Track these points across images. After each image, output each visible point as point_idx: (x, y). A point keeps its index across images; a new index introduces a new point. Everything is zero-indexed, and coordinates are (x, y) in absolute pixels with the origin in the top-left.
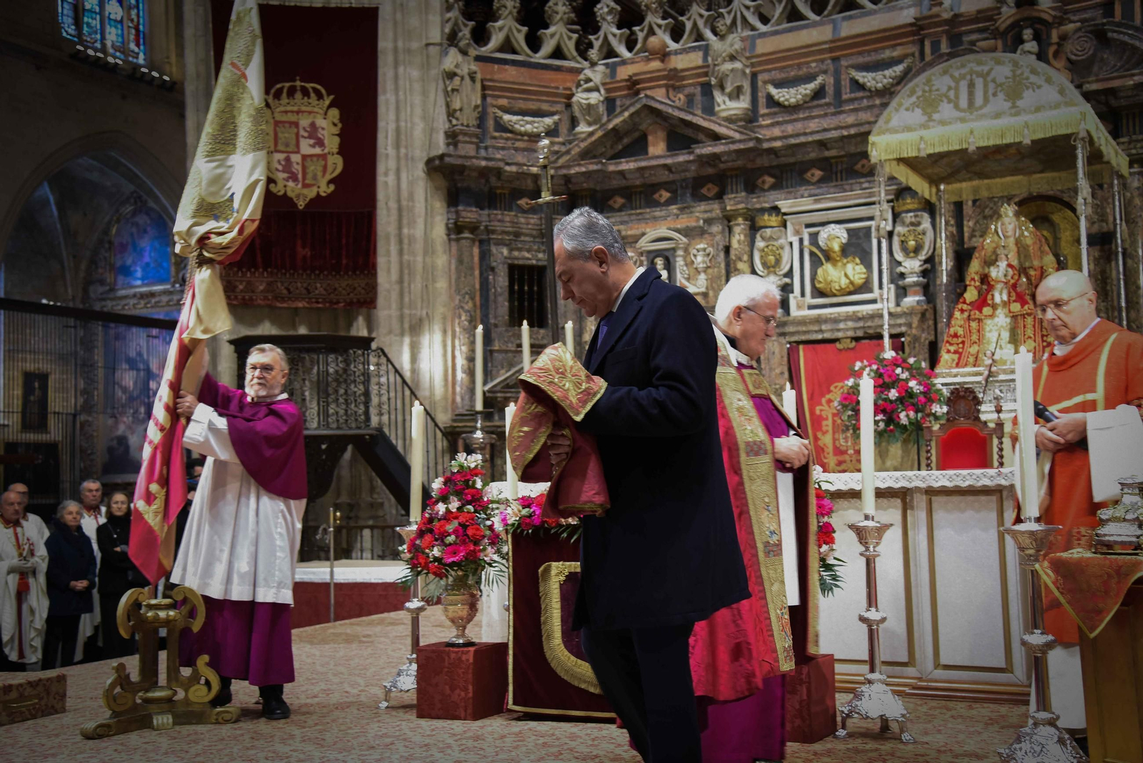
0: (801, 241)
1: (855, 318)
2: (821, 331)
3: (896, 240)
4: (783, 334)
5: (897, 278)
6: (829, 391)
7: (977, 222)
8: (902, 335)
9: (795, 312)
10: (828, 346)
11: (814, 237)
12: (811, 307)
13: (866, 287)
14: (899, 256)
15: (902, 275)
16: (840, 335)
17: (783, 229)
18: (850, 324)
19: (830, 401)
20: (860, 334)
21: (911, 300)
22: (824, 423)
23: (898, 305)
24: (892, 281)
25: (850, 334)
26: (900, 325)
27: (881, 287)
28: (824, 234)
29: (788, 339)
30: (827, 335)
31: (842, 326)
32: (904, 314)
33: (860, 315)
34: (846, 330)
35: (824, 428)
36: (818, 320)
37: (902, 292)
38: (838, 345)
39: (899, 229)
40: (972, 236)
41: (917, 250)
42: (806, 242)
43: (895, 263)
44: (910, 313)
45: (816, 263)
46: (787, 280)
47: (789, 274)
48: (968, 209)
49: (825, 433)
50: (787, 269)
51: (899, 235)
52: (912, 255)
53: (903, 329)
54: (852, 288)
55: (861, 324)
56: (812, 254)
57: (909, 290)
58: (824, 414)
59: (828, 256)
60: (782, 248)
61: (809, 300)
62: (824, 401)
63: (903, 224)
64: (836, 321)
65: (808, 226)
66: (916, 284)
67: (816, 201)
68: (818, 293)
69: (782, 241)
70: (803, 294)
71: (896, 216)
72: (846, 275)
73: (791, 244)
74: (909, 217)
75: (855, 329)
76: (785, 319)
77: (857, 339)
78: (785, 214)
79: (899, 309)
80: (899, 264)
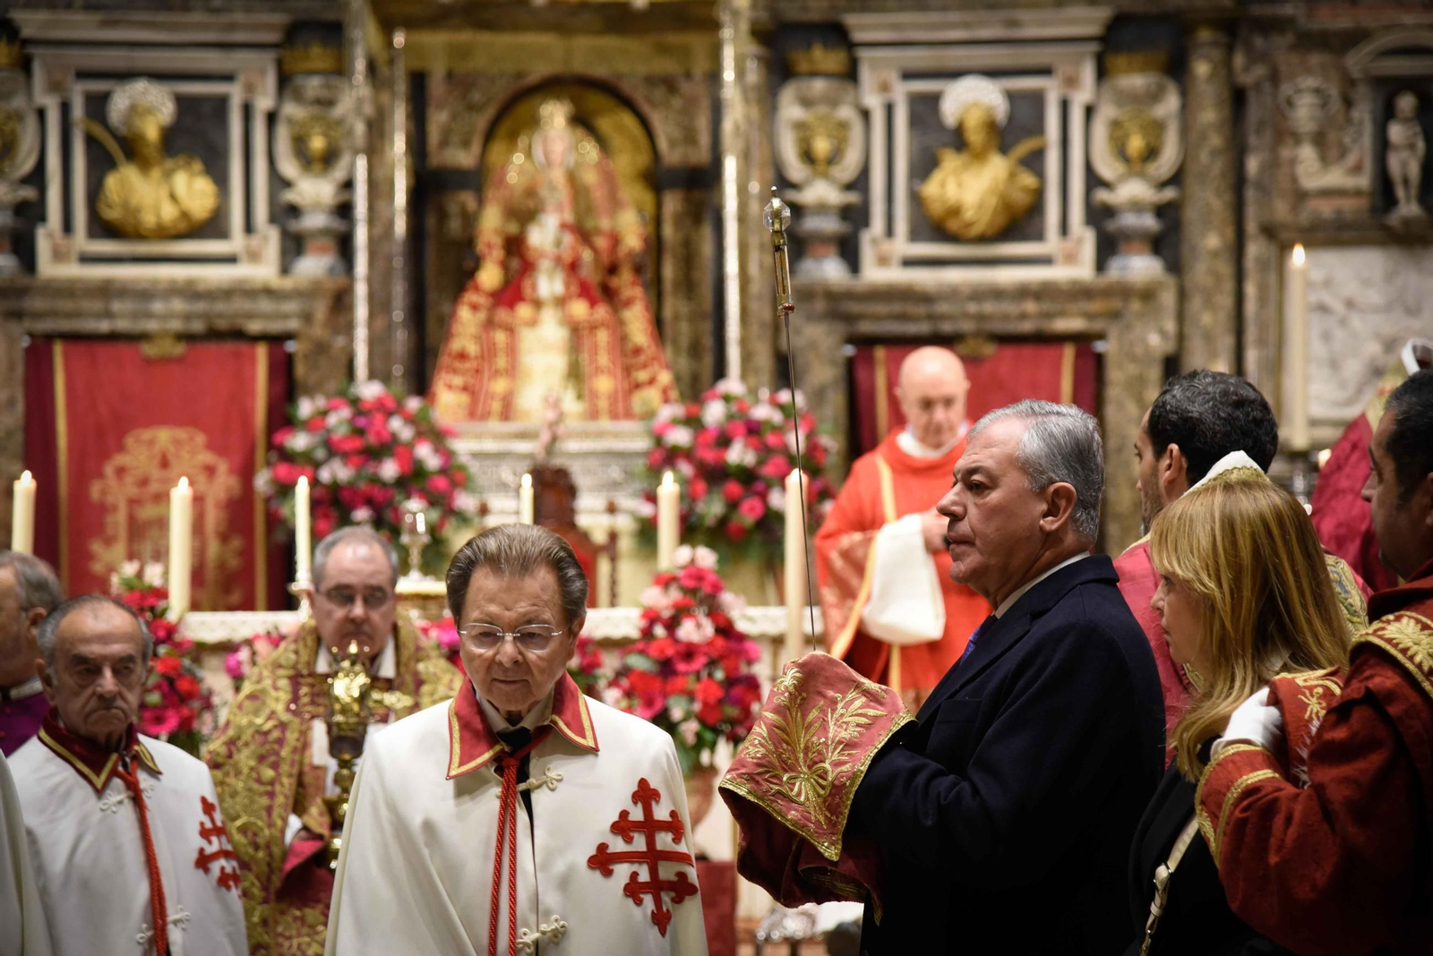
0: (65, 108)
1: (190, 291)
2: (108, 315)
3: (283, 135)
4: (17, 315)
5: (284, 213)
6: (121, 448)
7: (454, 117)
8: (290, 336)
9: (48, 268)
10: (123, 348)
11: (97, 105)
12: (86, 259)
13: (214, 226)
14: (289, 168)
15: (294, 211)
16: (152, 326)
17: (21, 77)
18: (178, 305)
19: (121, 471)
20: (198, 326)
21: (313, 266)
22: (109, 519)
23: (285, 270)
24: (273, 219)
25: (176, 325)
26: (286, 316)
27: (249, 228)
28: (121, 100)
29: (28, 324)
30: (122, 325)
31: (158, 306)
32: (297, 294)
33: (201, 287)
34: (168, 316)
35: (109, 531)
36: (106, 290)
37: (294, 245)
38: (148, 350)
39: (291, 109)
40: (444, 143)
41: (328, 159)
42: (78, 111)
43: (279, 182)
44: (308, 293)
45: (101, 163)
46: (28, 193)
47: (37, 177)
48: (437, 86)
49: (109, 541)
50: (27, 165)
51: (290, 121)
52: (317, 167)
53: (293, 325)
54: (182, 226)
55: (200, 306)
56: (91, 141)
57: (310, 244)
58: (110, 499)
59: (132, 149)
60: (18, 117)
61: (81, 240)
62: (109, 470)
63: (299, 97)
64: (145, 294)
65: (83, 75)
66: (324, 232)
67: (106, 24)
68: (102, 228)
69: (18, 102)
70: (67, 226)
71: (284, 82)
72: (173, 197)
73: (41, 114)
74: (313, 85)
75: (187, 317)
76: (24, 280)
77: (187, 337)
78: (26, 42)
79: (287, 283)
80: (287, 184)
